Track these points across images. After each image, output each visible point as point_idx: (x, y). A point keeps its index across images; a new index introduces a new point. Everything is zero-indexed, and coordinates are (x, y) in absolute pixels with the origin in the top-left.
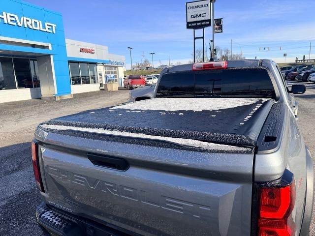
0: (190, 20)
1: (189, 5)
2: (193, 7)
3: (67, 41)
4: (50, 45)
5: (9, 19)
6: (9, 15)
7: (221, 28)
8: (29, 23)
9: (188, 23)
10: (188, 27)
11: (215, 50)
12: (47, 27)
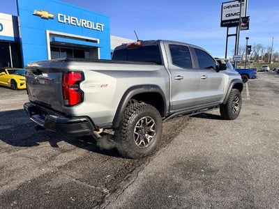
0: (224, 19)
1: (224, 5)
2: (228, 7)
3: (112, 37)
4: (98, 40)
5: (72, 20)
6: (72, 18)
7: (248, 25)
8: (85, 24)
9: (222, 22)
10: (222, 25)
11: (250, 47)
12: (97, 26)
